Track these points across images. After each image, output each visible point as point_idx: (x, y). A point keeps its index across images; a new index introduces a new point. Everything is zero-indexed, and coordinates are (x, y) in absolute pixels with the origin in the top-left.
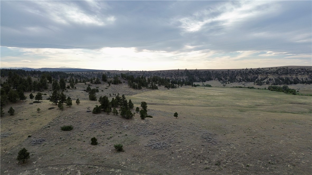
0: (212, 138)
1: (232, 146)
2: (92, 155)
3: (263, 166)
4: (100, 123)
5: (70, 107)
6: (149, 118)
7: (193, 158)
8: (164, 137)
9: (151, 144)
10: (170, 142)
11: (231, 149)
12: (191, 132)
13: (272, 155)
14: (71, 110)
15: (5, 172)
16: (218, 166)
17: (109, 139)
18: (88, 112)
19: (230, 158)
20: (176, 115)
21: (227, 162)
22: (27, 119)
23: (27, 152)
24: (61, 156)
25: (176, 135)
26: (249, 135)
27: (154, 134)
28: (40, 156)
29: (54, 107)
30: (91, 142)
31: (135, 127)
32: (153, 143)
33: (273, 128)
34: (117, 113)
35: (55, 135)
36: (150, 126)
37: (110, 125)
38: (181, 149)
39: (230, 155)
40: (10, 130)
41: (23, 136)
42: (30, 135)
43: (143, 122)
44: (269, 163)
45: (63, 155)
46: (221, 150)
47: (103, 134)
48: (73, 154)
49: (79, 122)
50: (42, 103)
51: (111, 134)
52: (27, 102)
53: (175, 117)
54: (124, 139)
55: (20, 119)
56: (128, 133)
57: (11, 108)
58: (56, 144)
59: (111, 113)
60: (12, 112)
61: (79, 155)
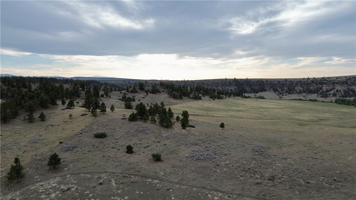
0: (264, 151)
1: (289, 161)
2: (128, 163)
3: (327, 184)
4: (136, 131)
5: (104, 114)
6: (191, 128)
7: (242, 171)
8: (208, 149)
9: (193, 155)
10: (215, 153)
11: (288, 163)
12: (240, 144)
13: (338, 172)
14: (105, 117)
15: (36, 177)
16: (272, 181)
17: (146, 148)
18: (123, 119)
19: (287, 173)
20: (222, 126)
21: (282, 178)
22: (58, 126)
23: (58, 158)
24: (94, 164)
25: (222, 146)
26: (310, 150)
27: (196, 145)
28: (72, 162)
29: (87, 113)
30: (126, 150)
31: (175, 136)
32: (196, 154)
33: (341, 143)
34: (155, 121)
35: (88, 142)
36: (192, 136)
37: (147, 133)
38: (228, 162)
39: (286, 170)
40: (41, 136)
41: (54, 142)
42: (61, 141)
43: (184, 131)
44: (335, 180)
45: (96, 163)
46: (276, 165)
47: (140, 142)
48: (107, 162)
49: (114, 129)
50: (74, 109)
51: (148, 143)
52: (59, 108)
53: (222, 128)
54: (163, 149)
55: (51, 125)
56: (167, 142)
57: (42, 113)
58: (88, 151)
59: (149, 121)
60: (43, 118)
61: (113, 163)
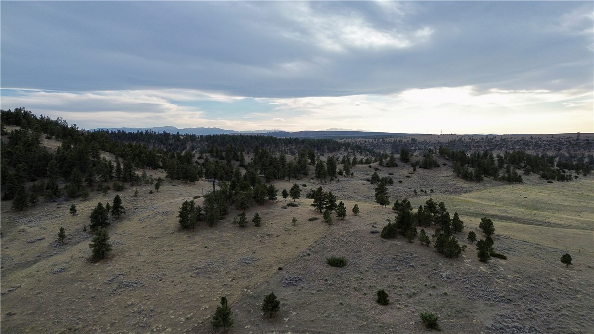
2: (379, 324)
4: (394, 258)
5: (342, 219)
6: (498, 259)
8: (534, 314)
9: (501, 325)
10: (547, 327)
14: (344, 225)
15: (247, 327)
17: (410, 297)
18: (372, 232)
20: (567, 259)
22: (277, 236)
23: (276, 301)
24: (326, 317)
25: (564, 312)
27: (507, 303)
28: (295, 309)
29: (318, 216)
30: (377, 297)
31: (465, 278)
32: (506, 324)
34: (428, 243)
35: (318, 272)
36: (499, 281)
37: (412, 266)
40: (255, 253)
41: (271, 266)
42: (281, 266)
43: (483, 268)
45: (329, 315)
47: (399, 284)
48: (346, 316)
49: (357, 252)
50: (300, 207)
51: (414, 287)
52: (278, 203)
53: (565, 265)
54: (442, 302)
55: (269, 235)
56: (449, 289)
57: (257, 215)
58: (318, 291)
59: (416, 241)
60: (257, 222)
61: (356, 320)
